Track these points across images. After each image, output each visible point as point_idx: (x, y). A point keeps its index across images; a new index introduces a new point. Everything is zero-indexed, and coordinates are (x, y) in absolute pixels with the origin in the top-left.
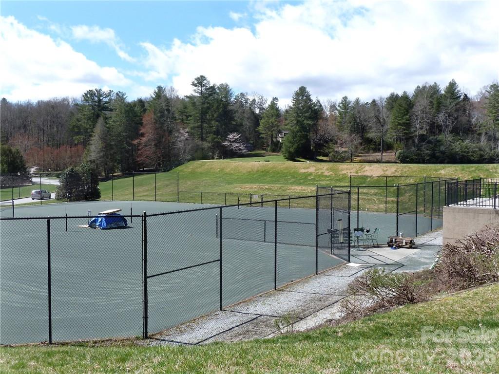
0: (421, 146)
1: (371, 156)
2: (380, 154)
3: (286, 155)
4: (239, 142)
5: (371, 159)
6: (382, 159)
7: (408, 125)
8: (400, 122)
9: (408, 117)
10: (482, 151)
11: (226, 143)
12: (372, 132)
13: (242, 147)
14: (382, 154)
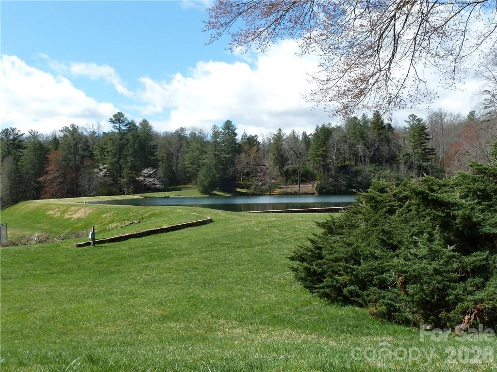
0: (338, 177)
1: (289, 188)
2: (298, 186)
3: (200, 188)
4: (154, 177)
5: (289, 190)
6: (300, 190)
7: (325, 157)
8: (317, 153)
9: (324, 148)
10: (400, 180)
11: (141, 178)
12: (289, 164)
13: (156, 182)
14: (300, 186)
